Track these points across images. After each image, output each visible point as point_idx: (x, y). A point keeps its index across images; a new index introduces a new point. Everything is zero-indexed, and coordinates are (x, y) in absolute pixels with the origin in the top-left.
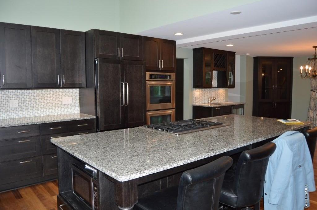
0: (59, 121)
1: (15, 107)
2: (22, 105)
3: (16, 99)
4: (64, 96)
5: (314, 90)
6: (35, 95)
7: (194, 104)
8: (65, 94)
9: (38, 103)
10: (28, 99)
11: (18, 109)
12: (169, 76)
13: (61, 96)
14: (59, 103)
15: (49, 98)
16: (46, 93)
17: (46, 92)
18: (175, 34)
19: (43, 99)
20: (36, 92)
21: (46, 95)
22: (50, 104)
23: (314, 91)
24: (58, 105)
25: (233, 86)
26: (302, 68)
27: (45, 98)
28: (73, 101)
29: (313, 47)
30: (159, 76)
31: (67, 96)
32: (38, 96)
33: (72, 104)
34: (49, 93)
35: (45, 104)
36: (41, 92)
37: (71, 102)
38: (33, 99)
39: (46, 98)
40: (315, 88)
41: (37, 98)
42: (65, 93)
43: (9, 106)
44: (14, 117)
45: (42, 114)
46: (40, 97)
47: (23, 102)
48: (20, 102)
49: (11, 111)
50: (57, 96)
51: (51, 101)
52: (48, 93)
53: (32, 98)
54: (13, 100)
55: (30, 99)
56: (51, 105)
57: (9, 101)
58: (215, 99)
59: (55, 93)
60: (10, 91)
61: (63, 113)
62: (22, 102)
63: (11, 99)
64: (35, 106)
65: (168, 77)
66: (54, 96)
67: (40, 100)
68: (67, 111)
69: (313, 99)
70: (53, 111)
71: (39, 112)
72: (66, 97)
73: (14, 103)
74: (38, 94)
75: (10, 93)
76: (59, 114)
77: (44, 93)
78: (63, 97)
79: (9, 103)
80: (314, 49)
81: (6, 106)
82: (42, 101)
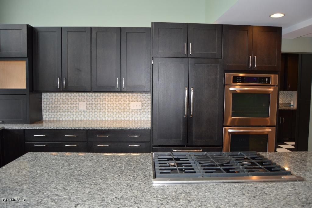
0: (107, 129)
1: (84, 109)
2: (90, 108)
3: (85, 102)
4: (133, 100)
6: (102, 99)
8: (134, 99)
9: (106, 107)
10: (96, 102)
11: (86, 111)
12: (267, 79)
13: (130, 100)
14: (127, 108)
15: (117, 102)
16: (114, 97)
17: (114, 95)
18: (271, 16)
19: (111, 103)
20: (104, 95)
21: (114, 98)
22: (117, 108)
24: (126, 110)
27: (112, 102)
28: (142, 107)
31: (136, 100)
32: (105, 99)
33: (141, 110)
34: (117, 97)
35: (112, 108)
36: (109, 95)
37: (140, 108)
38: (101, 102)
39: (114, 102)
41: (105, 102)
42: (135, 97)
43: (78, 108)
44: (82, 119)
45: (109, 118)
46: (107, 100)
47: (91, 105)
48: (88, 105)
49: (80, 113)
50: (125, 100)
51: (119, 105)
52: (115, 97)
53: (99, 101)
54: (82, 103)
55: (98, 102)
56: (119, 110)
57: (78, 103)
59: (123, 97)
60: (80, 94)
61: (131, 119)
62: (89, 105)
63: (80, 102)
64: (102, 110)
65: (265, 80)
66: (122, 100)
67: (107, 103)
68: (135, 117)
70: (120, 116)
71: (106, 116)
72: (135, 102)
73: (83, 106)
74: (106, 97)
75: (80, 95)
76: (127, 119)
77: (112, 97)
78: (131, 101)
79: (78, 105)
81: (75, 108)
82: (109, 105)
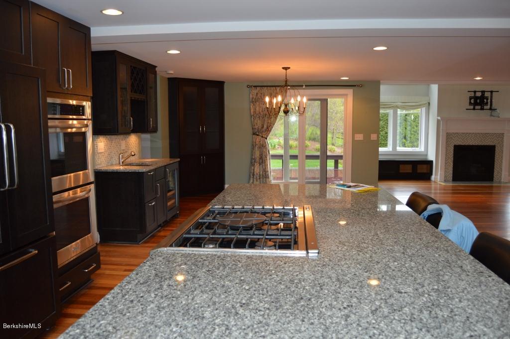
5: (257, 133)
7: (96, 168)
12: (81, 109)
18: (104, 12)
23: (258, 135)
25: (155, 130)
26: (267, 99)
29: (283, 68)
30: (58, 108)
40: (259, 130)
58: (134, 155)
69: (257, 146)
80: (284, 71)
